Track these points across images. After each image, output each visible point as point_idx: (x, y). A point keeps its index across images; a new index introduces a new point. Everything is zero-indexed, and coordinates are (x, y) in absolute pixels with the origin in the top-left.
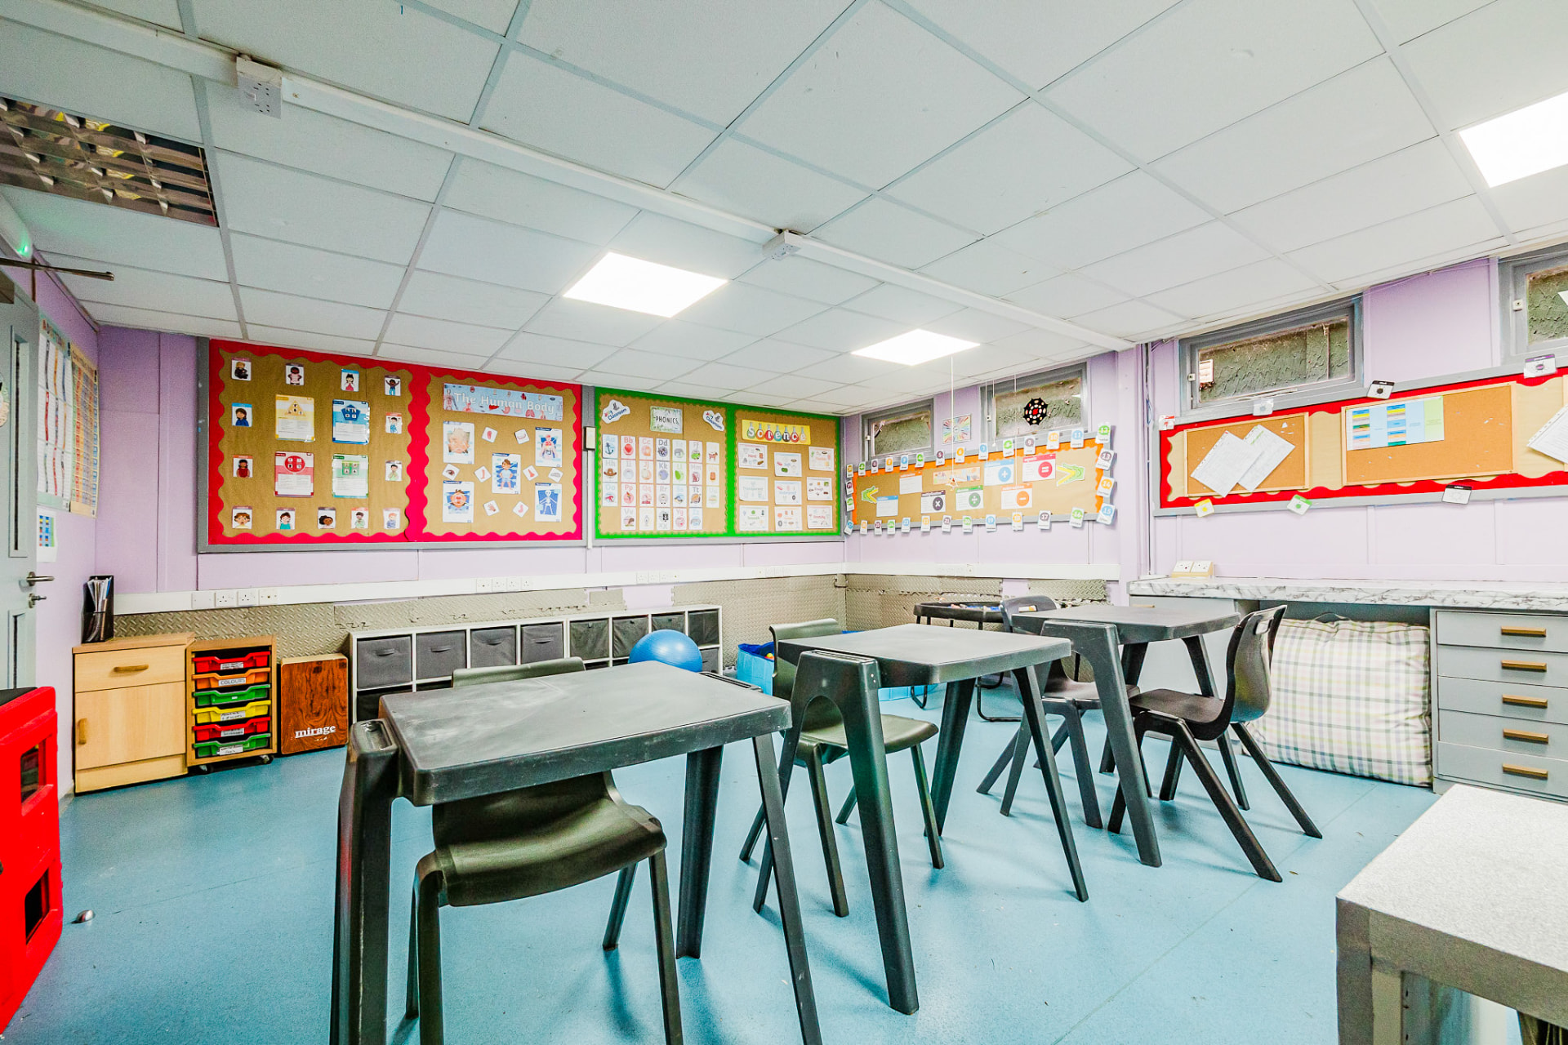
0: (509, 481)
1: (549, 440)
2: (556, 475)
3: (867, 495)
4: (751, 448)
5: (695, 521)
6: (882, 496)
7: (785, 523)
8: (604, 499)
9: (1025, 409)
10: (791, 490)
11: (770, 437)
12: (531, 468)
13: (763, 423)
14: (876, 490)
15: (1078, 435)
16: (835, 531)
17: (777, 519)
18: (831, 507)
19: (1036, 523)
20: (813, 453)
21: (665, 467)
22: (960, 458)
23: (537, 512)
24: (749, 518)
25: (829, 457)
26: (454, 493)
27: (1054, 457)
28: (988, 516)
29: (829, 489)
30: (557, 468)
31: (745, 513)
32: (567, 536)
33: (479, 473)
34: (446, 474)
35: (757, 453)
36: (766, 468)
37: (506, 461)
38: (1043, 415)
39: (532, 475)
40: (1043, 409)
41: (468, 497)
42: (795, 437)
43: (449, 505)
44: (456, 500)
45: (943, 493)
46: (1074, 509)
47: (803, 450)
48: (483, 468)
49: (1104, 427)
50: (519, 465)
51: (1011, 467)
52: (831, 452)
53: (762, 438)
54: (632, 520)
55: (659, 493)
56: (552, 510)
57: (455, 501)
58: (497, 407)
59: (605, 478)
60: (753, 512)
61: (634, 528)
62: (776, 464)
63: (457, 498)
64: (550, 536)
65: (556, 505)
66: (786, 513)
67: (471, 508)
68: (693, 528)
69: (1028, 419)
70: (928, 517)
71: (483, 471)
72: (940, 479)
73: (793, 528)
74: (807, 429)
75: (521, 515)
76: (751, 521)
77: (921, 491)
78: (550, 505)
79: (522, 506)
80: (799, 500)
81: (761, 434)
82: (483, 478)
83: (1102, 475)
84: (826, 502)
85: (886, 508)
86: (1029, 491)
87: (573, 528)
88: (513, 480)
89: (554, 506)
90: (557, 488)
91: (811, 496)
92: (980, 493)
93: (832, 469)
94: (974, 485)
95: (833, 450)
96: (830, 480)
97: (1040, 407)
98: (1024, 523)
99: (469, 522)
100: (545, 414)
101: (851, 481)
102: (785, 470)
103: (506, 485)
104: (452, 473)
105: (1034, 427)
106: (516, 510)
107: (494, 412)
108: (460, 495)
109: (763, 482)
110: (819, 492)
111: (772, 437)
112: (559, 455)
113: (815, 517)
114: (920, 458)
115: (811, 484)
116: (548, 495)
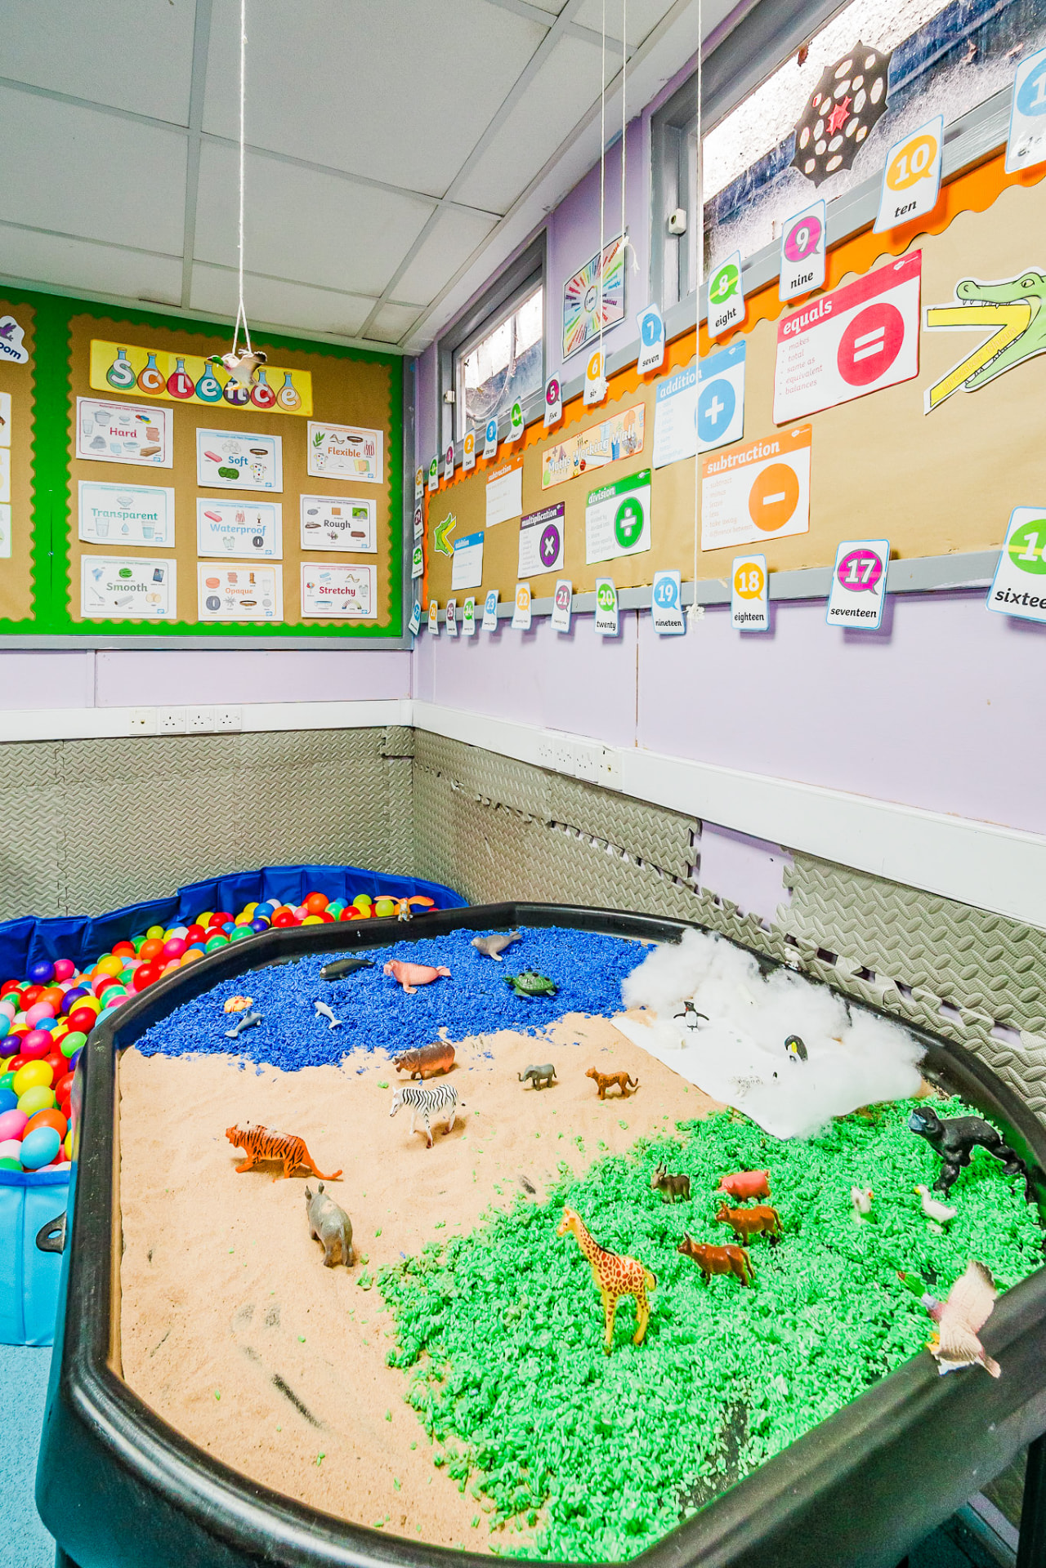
3: (441, 536)
4: (122, 415)
6: (461, 538)
7: (231, 601)
10: (250, 522)
11: (181, 389)
13: (161, 355)
14: (452, 524)
16: (385, 622)
17: (204, 593)
18: (374, 568)
19: (822, 600)
20: (319, 438)
22: (596, 388)
24: (110, 587)
25: (370, 450)
28: (658, 577)
29: (370, 526)
31: (98, 575)
35: (142, 428)
36: (169, 464)
38: (872, 116)
40: (869, 89)
42: (263, 394)
45: (561, 512)
47: (292, 430)
51: (736, 375)
52: (376, 438)
53: (158, 390)
60: (125, 573)
62: (201, 459)
66: (233, 578)
73: (257, 614)
74: (302, 381)
76: (119, 595)
80: (274, 545)
81: (152, 379)
84: (360, 557)
85: (466, 565)
86: (798, 461)
91: (310, 540)
92: (644, 493)
93: (379, 478)
94: (629, 469)
95: (380, 433)
96: (372, 506)
97: (858, 82)
98: (775, 603)
101: (420, 507)
102: (231, 474)
109: (161, 501)
110: (337, 530)
111: (191, 390)
113: (323, 590)
114: (517, 416)
115: (313, 512)
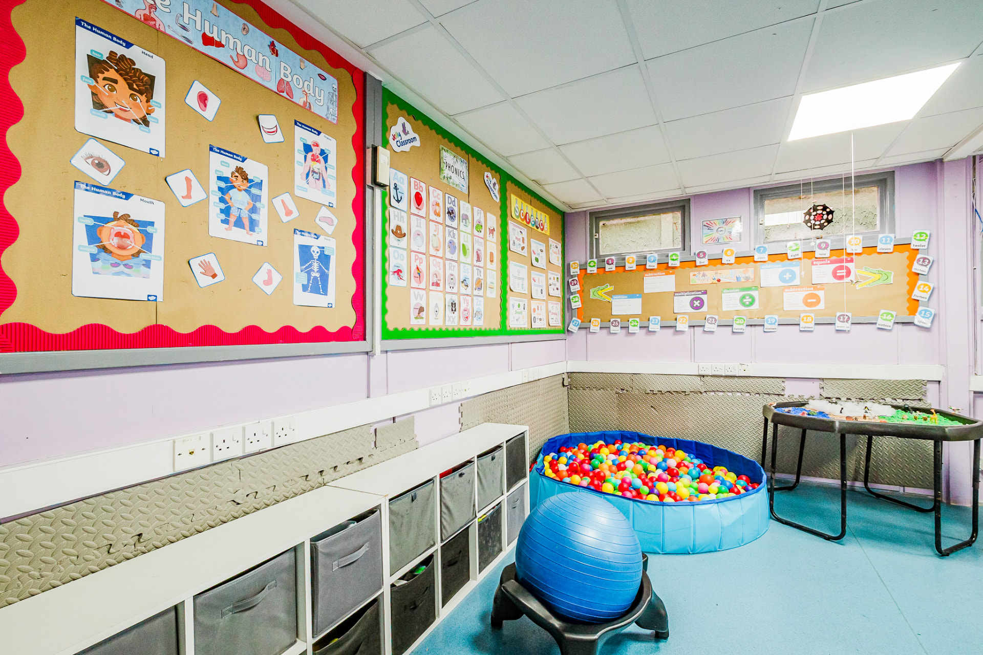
0: (245, 215)
1: (316, 151)
2: (329, 221)
3: (598, 293)
4: (517, 229)
5: (476, 314)
6: (619, 294)
7: (537, 318)
8: (391, 273)
9: (806, 214)
10: (540, 284)
11: (528, 220)
12: (287, 197)
13: (523, 202)
14: (610, 288)
15: (886, 240)
16: (561, 328)
17: (533, 315)
18: (556, 304)
19: (833, 324)
20: (551, 245)
21: (454, 237)
22: (729, 259)
23: (298, 287)
24: (516, 312)
25: (559, 252)
26: (106, 220)
27: (852, 261)
28: (766, 316)
29: (559, 285)
30: (330, 206)
31: (513, 305)
32: (344, 335)
33: (177, 182)
34: (79, 162)
35: (521, 236)
36: (526, 254)
37: (239, 170)
38: (829, 221)
39: (288, 213)
40: (828, 215)
41: (148, 238)
42: (542, 225)
43: (94, 249)
44: (116, 241)
45: (705, 293)
46: (882, 311)
47: (546, 240)
48: (188, 173)
49: (921, 234)
50: (265, 186)
51: (796, 269)
52: (560, 246)
53: (523, 219)
54: (421, 310)
55: (448, 272)
56: (319, 285)
57: (112, 242)
58: (219, 45)
59: (392, 239)
60: (518, 305)
61: (422, 322)
62: (532, 252)
63: (118, 234)
64: (319, 334)
65: (327, 276)
66: (538, 308)
67: (157, 266)
68: (478, 323)
69: (809, 224)
70: (687, 316)
71: (188, 180)
72: (697, 279)
73: (541, 325)
74: (548, 218)
75: (269, 289)
76: (517, 316)
77: (674, 290)
78: (318, 275)
79: (269, 272)
80: (544, 294)
81: (523, 214)
82: (188, 196)
83: (918, 280)
84: (558, 298)
85: (624, 306)
86: (820, 294)
87: (350, 320)
88: (254, 216)
89: (324, 277)
90: (329, 245)
91: (551, 291)
92: (755, 294)
93: (558, 265)
94: (748, 285)
96: (559, 276)
97: (824, 213)
98: (816, 324)
99: (151, 299)
100: (311, 100)
101: (576, 278)
102: (537, 260)
103: (239, 223)
104: (101, 165)
105: (819, 233)
106: (259, 279)
107: (211, 50)
108: (127, 228)
109: (525, 271)
110: (554, 287)
111: (530, 221)
112: (332, 184)
113: (552, 313)
114: (674, 257)
115: (550, 278)
116: (316, 256)
